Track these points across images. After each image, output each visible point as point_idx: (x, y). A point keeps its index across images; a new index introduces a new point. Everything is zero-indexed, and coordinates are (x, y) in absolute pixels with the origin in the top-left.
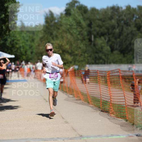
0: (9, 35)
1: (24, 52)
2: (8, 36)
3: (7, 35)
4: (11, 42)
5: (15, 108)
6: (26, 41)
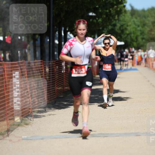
2: (117, 21)
5: (125, 99)
6: (137, 27)
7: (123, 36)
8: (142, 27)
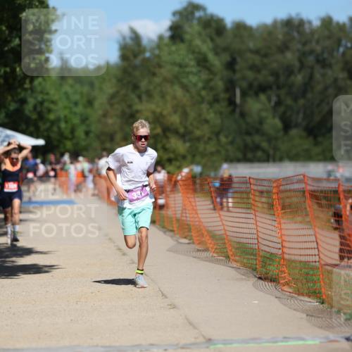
0: (32, 89)
1: (67, 133)
2: (29, 92)
3: (26, 90)
4: (35, 107)
7: (43, 127)
8: (85, 107)
